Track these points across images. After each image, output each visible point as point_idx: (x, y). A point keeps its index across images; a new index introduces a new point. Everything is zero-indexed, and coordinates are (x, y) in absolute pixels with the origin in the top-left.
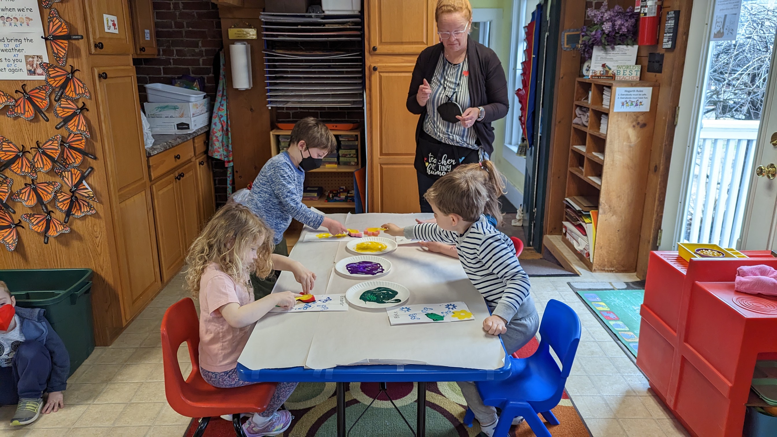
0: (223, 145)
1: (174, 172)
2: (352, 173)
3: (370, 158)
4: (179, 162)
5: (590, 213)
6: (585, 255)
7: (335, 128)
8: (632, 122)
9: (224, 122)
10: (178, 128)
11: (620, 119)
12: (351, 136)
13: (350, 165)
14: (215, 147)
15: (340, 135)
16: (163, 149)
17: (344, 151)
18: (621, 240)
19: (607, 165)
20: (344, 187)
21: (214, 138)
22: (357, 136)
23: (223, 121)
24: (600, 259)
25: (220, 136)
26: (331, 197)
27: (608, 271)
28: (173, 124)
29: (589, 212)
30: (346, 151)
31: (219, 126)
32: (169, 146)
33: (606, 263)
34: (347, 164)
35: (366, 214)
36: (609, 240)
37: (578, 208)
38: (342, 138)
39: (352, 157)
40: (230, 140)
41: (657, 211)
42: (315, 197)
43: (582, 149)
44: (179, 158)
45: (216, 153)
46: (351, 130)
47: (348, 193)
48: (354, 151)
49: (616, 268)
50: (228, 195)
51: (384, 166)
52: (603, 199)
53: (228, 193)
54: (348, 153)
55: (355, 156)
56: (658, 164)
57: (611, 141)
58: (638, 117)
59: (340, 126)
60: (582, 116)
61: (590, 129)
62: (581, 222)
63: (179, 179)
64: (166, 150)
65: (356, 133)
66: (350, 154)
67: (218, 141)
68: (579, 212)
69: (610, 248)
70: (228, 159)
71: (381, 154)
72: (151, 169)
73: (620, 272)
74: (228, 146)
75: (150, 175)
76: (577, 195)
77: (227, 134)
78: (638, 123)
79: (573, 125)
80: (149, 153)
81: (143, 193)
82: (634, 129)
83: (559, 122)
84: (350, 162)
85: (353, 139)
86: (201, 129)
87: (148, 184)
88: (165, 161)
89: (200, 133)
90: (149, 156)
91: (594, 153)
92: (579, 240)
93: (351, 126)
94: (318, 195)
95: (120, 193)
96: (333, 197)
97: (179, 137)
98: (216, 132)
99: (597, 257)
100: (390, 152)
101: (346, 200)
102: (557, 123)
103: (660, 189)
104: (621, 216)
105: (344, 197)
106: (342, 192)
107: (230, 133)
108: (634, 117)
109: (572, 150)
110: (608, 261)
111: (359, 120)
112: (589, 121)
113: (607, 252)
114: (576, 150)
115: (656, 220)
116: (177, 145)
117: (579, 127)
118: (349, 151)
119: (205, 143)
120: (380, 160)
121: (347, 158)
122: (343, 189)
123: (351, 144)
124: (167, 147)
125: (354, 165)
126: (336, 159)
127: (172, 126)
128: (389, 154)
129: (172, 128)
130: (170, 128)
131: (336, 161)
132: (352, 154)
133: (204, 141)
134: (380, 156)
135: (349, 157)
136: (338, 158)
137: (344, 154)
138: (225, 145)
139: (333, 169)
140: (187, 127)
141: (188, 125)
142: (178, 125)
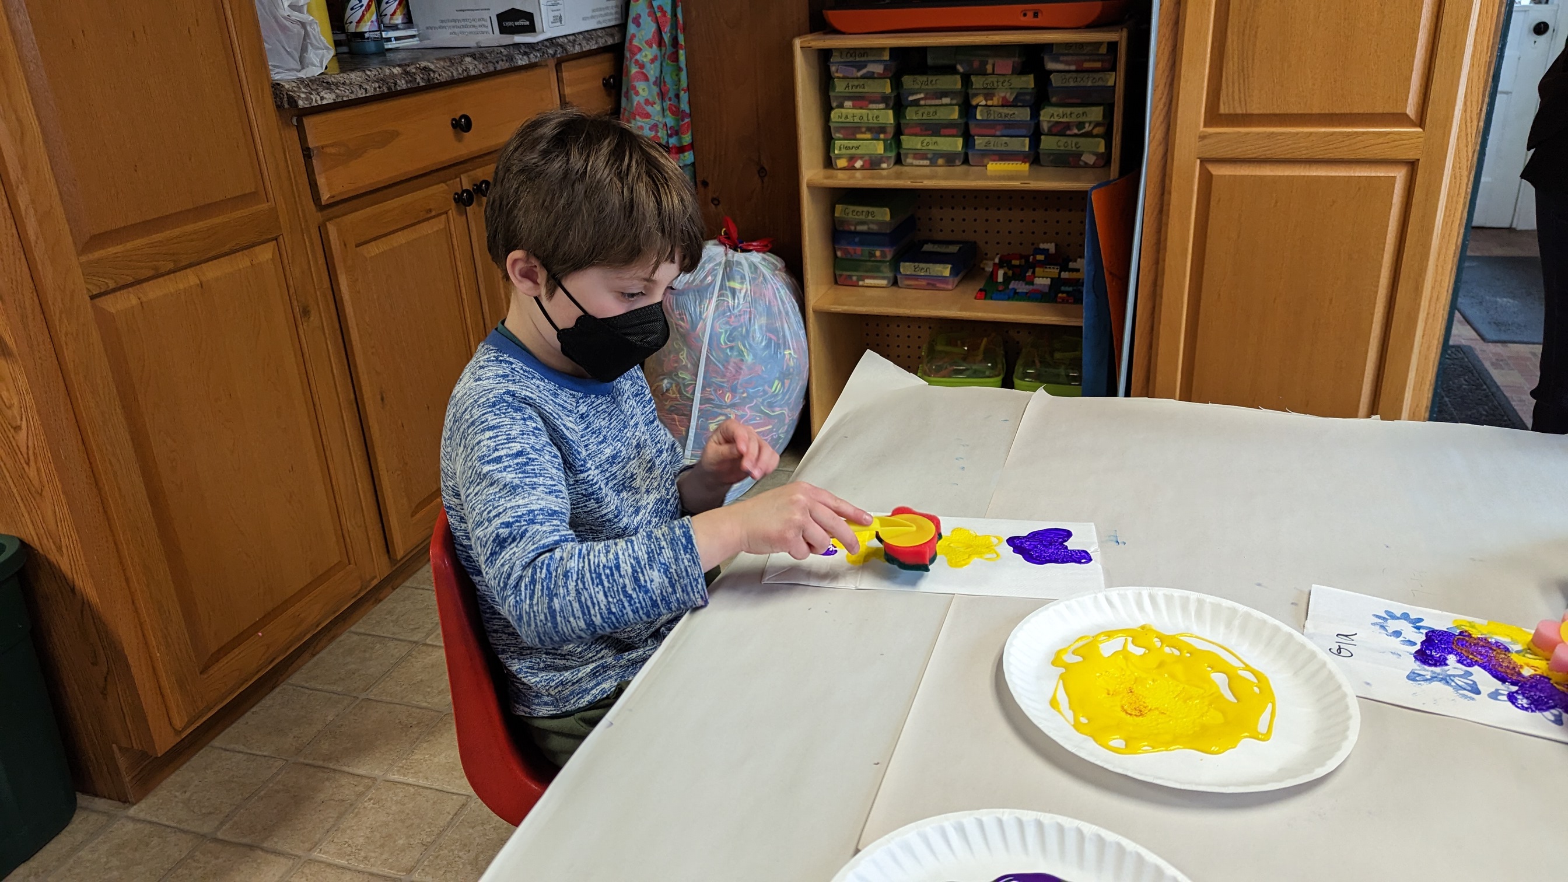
0: (662, 95)
1: (448, 177)
2: (1082, 197)
3: (1159, 135)
7: (1029, 20)
9: (664, 13)
12: (1093, 49)
13: (1076, 166)
14: (636, 99)
15: (1049, 47)
16: (380, 88)
17: (1061, 110)
20: (1051, 247)
21: (634, 70)
22: (1113, 46)
23: (660, 8)
25: (652, 61)
26: (1000, 279)
28: (486, 15)
30: (1068, 110)
31: (648, 28)
32: (412, 81)
34: (1067, 161)
38: (1056, 60)
39: (1088, 135)
40: (684, 75)
42: (942, 279)
45: (640, 121)
46: (1096, 22)
47: (1064, 268)
48: (1096, 113)
51: (1217, 171)
54: (1073, 119)
55: (1098, 130)
59: (1051, 10)
64: (404, 93)
65: (1116, 36)
66: (1080, 125)
67: (646, 79)
70: (680, 140)
71: (1214, 117)
72: (322, 163)
74: (677, 96)
77: (675, 58)
84: (1079, 155)
85: (1098, 65)
86: (588, 35)
88: (394, 135)
89: (577, 49)
93: (1094, 7)
94: (954, 272)
96: (1007, 279)
97: (490, 54)
98: (640, 50)
100: (1255, 109)
101: (1047, 297)
105: (1048, 282)
106: (1041, 264)
107: (682, 52)
116: (457, 82)
118: (1080, 110)
119: (606, 84)
120: (1206, 141)
121: (1069, 140)
122: (1045, 251)
123: (1090, 84)
124: (396, 84)
125: (1094, 166)
126: (1027, 140)
127: (483, 22)
128: (1252, 115)
129: (484, 29)
130: (480, 29)
131: (1027, 149)
132: (1090, 123)
133: (604, 79)
134: (1205, 126)
135: (1075, 135)
136: (1035, 137)
137: (1057, 123)
138: (671, 94)
139: (1011, 178)
140: (528, 23)
141: (530, 16)
142: (501, 17)
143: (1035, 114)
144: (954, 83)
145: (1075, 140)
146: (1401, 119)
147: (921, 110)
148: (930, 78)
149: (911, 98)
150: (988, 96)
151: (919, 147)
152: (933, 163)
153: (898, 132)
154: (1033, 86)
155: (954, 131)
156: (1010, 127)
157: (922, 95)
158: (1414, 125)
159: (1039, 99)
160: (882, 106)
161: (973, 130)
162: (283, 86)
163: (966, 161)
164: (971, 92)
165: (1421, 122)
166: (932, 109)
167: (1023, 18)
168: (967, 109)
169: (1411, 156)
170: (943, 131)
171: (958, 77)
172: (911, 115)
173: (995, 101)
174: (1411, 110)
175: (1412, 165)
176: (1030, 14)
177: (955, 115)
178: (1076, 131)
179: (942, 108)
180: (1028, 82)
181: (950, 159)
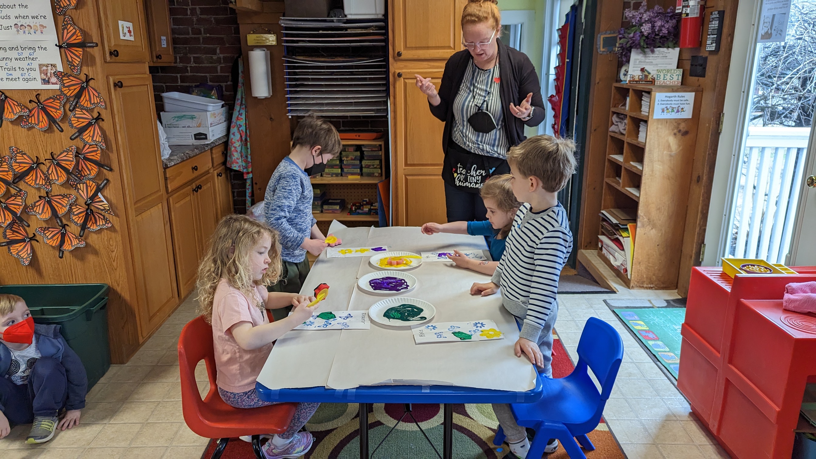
0: (241, 156)
1: (192, 184)
2: (376, 185)
3: (394, 168)
4: (196, 173)
5: (628, 226)
6: (622, 271)
7: (357, 137)
8: (673, 130)
9: (243, 132)
10: (196, 139)
11: (660, 126)
12: (375, 146)
13: (373, 176)
14: (234, 158)
15: (363, 145)
16: (180, 160)
17: (368, 161)
18: (661, 255)
19: (646, 176)
21: (233, 149)
22: (380, 145)
23: (242, 130)
24: (638, 276)
25: (239, 146)
26: (354, 209)
27: (647, 288)
28: (190, 134)
29: (626, 225)
30: (370, 161)
31: (238, 136)
32: (186, 157)
33: (645, 280)
34: (370, 175)
35: (390, 228)
36: (648, 255)
37: (615, 221)
38: (365, 147)
39: (376, 168)
40: (249, 150)
41: (699, 224)
42: (336, 210)
43: (619, 158)
44: (196, 170)
45: (235, 165)
46: (375, 139)
47: (372, 206)
48: (377, 162)
49: (656, 286)
50: (247, 208)
51: (408, 177)
52: (641, 212)
53: (247, 205)
54: (371, 164)
55: (378, 167)
56: (700, 174)
57: (650, 150)
58: (679, 124)
59: (363, 135)
60: (619, 123)
61: (627, 137)
62: (618, 236)
63: (197, 191)
64: (183, 161)
65: (380, 143)
66: (373, 165)
67: (237, 151)
68: (616, 225)
69: (649, 263)
70: (247, 170)
71: (406, 164)
72: (169, 182)
73: (660, 289)
74: (247, 157)
75: (167, 187)
76: (614, 208)
77: (246, 145)
78: (680, 131)
79: (609, 133)
80: (166, 165)
81: (160, 205)
82: (676, 137)
83: (595, 130)
84: (374, 173)
85: (377, 149)
86: (219, 139)
87: (165, 196)
88: (182, 172)
89: (218, 144)
90: (166, 167)
91: (632, 163)
92: (616, 254)
93: (374, 135)
94: (340, 208)
95: (136, 206)
96: (356, 210)
97: (197, 147)
98: (235, 143)
99: (635, 273)
100: (416, 163)
101: (369, 213)
102: (593, 131)
103: (703, 201)
104: (661, 230)
105: (367, 209)
106: (365, 205)
107: (248, 143)
108: (675, 124)
109: (608, 159)
110: (647, 278)
111: (382, 129)
112: (627, 129)
113: (646, 268)
114: (613, 160)
115: (699, 234)
116: (194, 156)
117: (616, 136)
118: (373, 161)
119: (223, 153)
120: (405, 170)
122: (366, 201)
123: (375, 154)
124: (184, 158)
125: (378, 177)
126: (359, 170)
127: (189, 136)
129: (189, 138)
130: (187, 138)
131: (359, 172)
132: (376, 165)
134: (405, 167)
135: (372, 168)
136: (361, 169)
137: (367, 165)
138: (244, 156)
139: (356, 180)
140: (205, 137)
141: (206, 135)
142: (195, 135)
143: (361, 162)
150: (347, 157)
152: (332, 176)
154: (359, 155)
155: (338, 167)
156: (354, 166)
159: (362, 158)
161: (343, 167)
162: (164, 161)
163: (342, 175)
167: (355, 137)
168: (341, 161)
170: (335, 167)
173: (349, 159)
177: (338, 163)
180: (358, 153)
181: (337, 175)
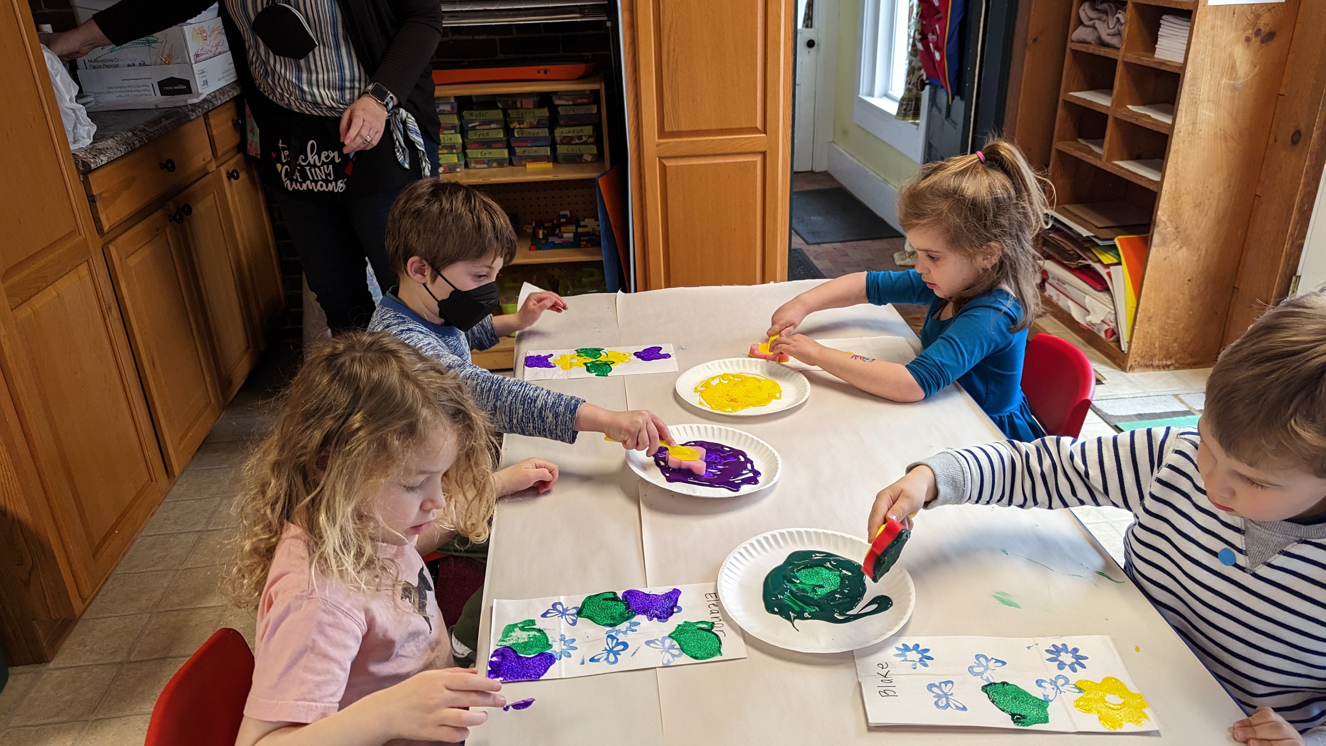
1: (164, 204)
2: (592, 182)
3: (634, 145)
5: (1119, 243)
6: (1103, 335)
7: (542, 75)
8: (1244, 30)
10: (163, 93)
11: (1218, 23)
12: (581, 94)
13: (581, 163)
15: (555, 93)
16: (123, 148)
17: (567, 129)
18: (1192, 299)
19: (1181, 134)
20: (567, 213)
22: (596, 93)
24: (1144, 344)
26: (541, 236)
27: (1159, 367)
28: (148, 82)
29: (1112, 239)
30: (571, 129)
32: (141, 140)
33: (1157, 351)
34: (574, 160)
37: (1085, 233)
38: (560, 98)
39: (585, 143)
41: (1292, 235)
43: (1101, 100)
46: (581, 79)
47: (578, 226)
48: (588, 130)
49: (1177, 361)
51: (668, 163)
52: (1162, 213)
54: (575, 134)
55: (591, 140)
56: (1303, 127)
57: (1194, 78)
58: (1258, 17)
59: (555, 69)
60: (1097, 22)
61: (1125, 51)
62: (1090, 262)
64: (134, 150)
65: (596, 86)
66: (580, 138)
68: (1088, 239)
69: (1168, 318)
71: (662, 133)
72: (99, 205)
78: (1258, 33)
79: (1070, 45)
80: (86, 165)
82: (1248, 47)
84: (582, 156)
85: (585, 101)
86: (222, 91)
87: (95, 242)
88: (134, 180)
89: (219, 102)
90: (85, 171)
91: (1129, 107)
93: (580, 68)
96: (546, 236)
97: (167, 114)
99: (1138, 339)
100: (683, 128)
101: (575, 244)
102: (1030, 42)
103: (1307, 184)
104: (1199, 248)
105: (571, 235)
106: (565, 224)
108: (1250, 17)
109: (1065, 102)
110: (1161, 347)
111: (590, 54)
112: (1125, 35)
113: (1162, 328)
115: (1290, 256)
116: (161, 137)
117: (1092, 49)
118: (579, 128)
119: (235, 124)
120: (660, 148)
121: (574, 147)
122: (565, 216)
123: (582, 113)
124: (134, 144)
125: (591, 162)
126: (549, 149)
127: (147, 88)
128: (682, 132)
129: (147, 93)
130: (143, 93)
131: (549, 154)
132: (585, 136)
133: (233, 121)
134: (658, 138)
135: (577, 144)
136: (553, 146)
137: (565, 137)
139: (545, 172)
140: (185, 87)
141: (187, 83)
142: (161, 84)
143: (552, 132)
144: (497, 114)
145: (578, 146)
146: (755, 130)
147: (479, 132)
148: (482, 112)
149: (470, 126)
150: (520, 122)
151: (480, 156)
152: (490, 166)
153: (464, 147)
154: (548, 115)
155: (501, 145)
156: (536, 141)
157: (478, 123)
158: (761, 132)
159: (553, 123)
160: (453, 131)
161: (513, 145)
162: (78, 156)
163: (511, 163)
164: (508, 119)
165: (765, 132)
166: (485, 132)
167: (537, 74)
168: (509, 131)
169: (762, 149)
170: (493, 145)
171: (500, 111)
172: (472, 136)
173: (525, 125)
174: (759, 125)
175: (764, 154)
176: (542, 72)
177: (501, 135)
178: (577, 141)
179: (492, 131)
180: (545, 112)
181: (500, 163)
